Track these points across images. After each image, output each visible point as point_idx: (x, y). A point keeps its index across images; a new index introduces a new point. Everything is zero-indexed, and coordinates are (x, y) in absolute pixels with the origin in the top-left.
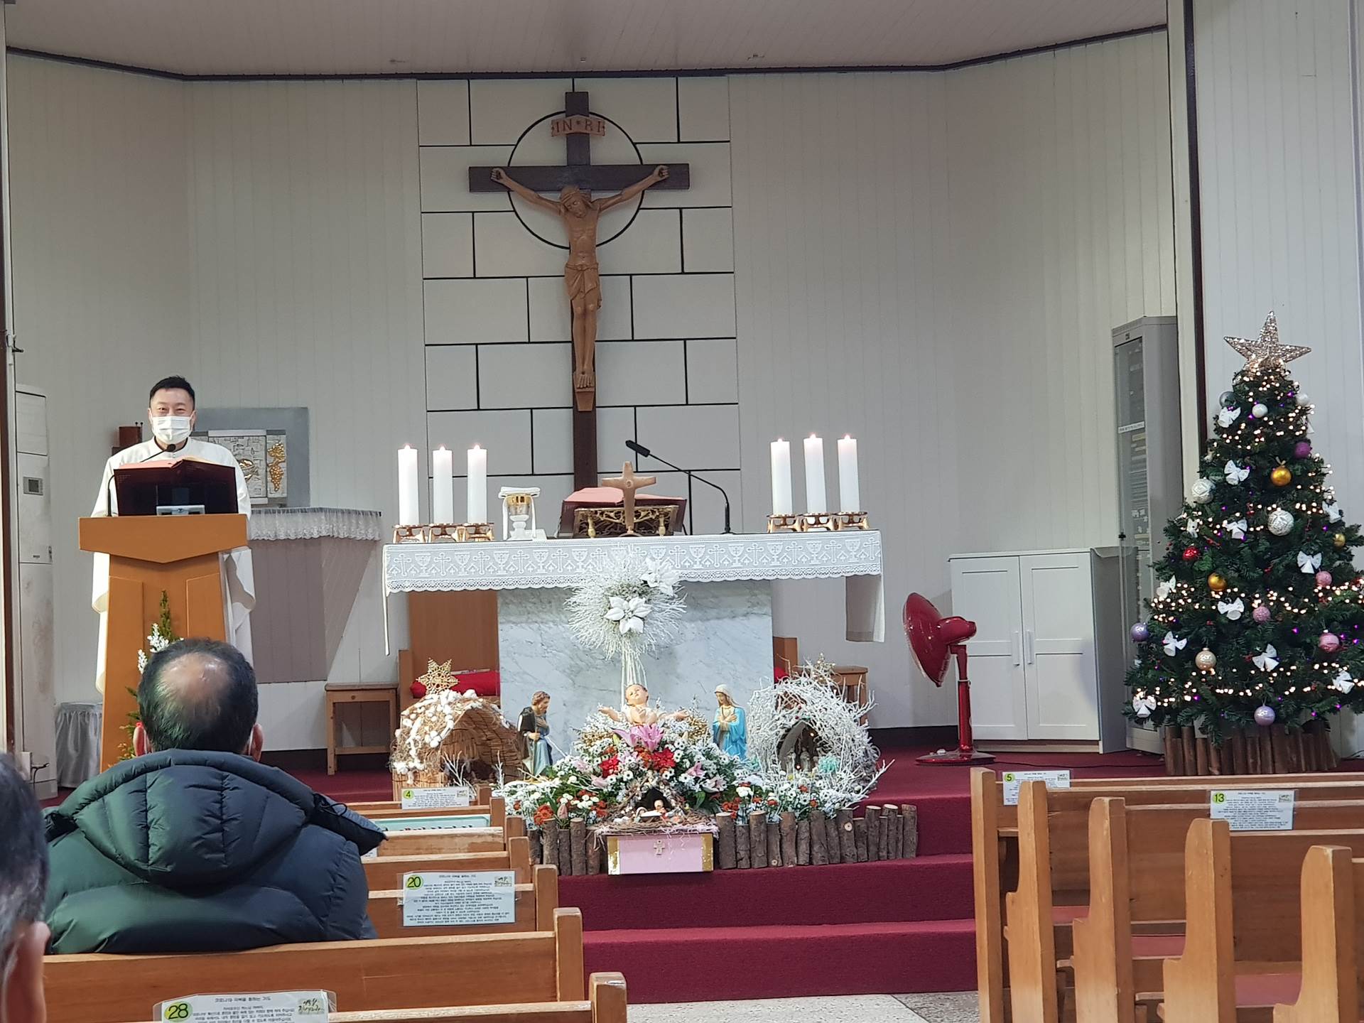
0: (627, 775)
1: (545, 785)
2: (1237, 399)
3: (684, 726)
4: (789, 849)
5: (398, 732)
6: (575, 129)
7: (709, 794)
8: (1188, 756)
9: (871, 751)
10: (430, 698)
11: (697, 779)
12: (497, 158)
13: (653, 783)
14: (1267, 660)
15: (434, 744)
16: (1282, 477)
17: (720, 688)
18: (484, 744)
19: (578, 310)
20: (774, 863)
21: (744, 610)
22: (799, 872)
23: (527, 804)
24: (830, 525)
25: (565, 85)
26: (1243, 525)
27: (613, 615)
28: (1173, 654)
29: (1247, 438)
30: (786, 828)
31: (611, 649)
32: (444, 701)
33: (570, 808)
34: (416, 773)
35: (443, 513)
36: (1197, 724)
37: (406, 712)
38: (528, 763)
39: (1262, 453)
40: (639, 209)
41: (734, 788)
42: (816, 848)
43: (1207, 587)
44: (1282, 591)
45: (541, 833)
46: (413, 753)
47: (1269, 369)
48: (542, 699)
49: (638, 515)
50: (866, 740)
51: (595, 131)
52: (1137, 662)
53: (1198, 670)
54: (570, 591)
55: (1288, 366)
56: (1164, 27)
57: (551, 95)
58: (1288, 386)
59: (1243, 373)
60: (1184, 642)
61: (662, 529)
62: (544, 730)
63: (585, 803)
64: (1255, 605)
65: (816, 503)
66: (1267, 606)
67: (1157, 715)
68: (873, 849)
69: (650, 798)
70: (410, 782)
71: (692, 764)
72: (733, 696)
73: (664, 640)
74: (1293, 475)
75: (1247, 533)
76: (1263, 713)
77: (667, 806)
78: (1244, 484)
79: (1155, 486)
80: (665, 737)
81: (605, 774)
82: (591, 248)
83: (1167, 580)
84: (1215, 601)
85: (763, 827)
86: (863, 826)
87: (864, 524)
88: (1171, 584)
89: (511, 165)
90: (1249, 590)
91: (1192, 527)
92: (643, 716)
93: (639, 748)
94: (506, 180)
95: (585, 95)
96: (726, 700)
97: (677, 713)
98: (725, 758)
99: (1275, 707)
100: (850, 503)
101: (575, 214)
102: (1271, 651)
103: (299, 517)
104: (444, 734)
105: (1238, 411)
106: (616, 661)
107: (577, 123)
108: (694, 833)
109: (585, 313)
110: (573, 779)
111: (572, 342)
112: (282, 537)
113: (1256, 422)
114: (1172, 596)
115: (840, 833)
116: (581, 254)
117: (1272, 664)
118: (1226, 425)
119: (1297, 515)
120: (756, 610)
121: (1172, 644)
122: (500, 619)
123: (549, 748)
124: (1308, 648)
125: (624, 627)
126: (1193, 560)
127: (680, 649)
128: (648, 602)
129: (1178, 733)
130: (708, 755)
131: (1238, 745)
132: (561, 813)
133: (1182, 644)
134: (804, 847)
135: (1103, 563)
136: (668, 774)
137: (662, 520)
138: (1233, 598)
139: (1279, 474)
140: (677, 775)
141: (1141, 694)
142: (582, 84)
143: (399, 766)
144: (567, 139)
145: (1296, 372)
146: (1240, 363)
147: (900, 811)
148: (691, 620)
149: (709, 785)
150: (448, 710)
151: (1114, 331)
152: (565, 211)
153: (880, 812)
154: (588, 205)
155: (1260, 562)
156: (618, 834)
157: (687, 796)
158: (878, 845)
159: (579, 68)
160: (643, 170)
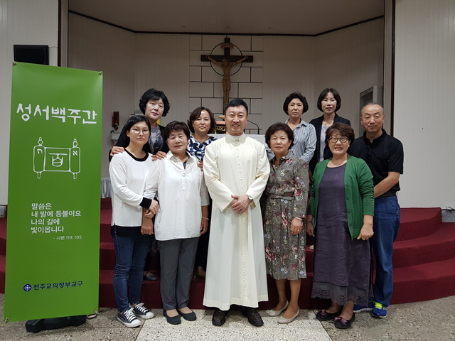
19: (225, 89)
25: (225, 36)
40: (241, 67)
51: (231, 47)
57: (221, 39)
82: (229, 75)
94: (210, 59)
95: (229, 39)
101: (225, 66)
107: (227, 45)
109: (226, 91)
111: (224, 98)
116: (226, 76)
142: (228, 36)
144: (225, 50)
152: (223, 66)
154: (229, 65)
159: (229, 32)
160: (242, 57)
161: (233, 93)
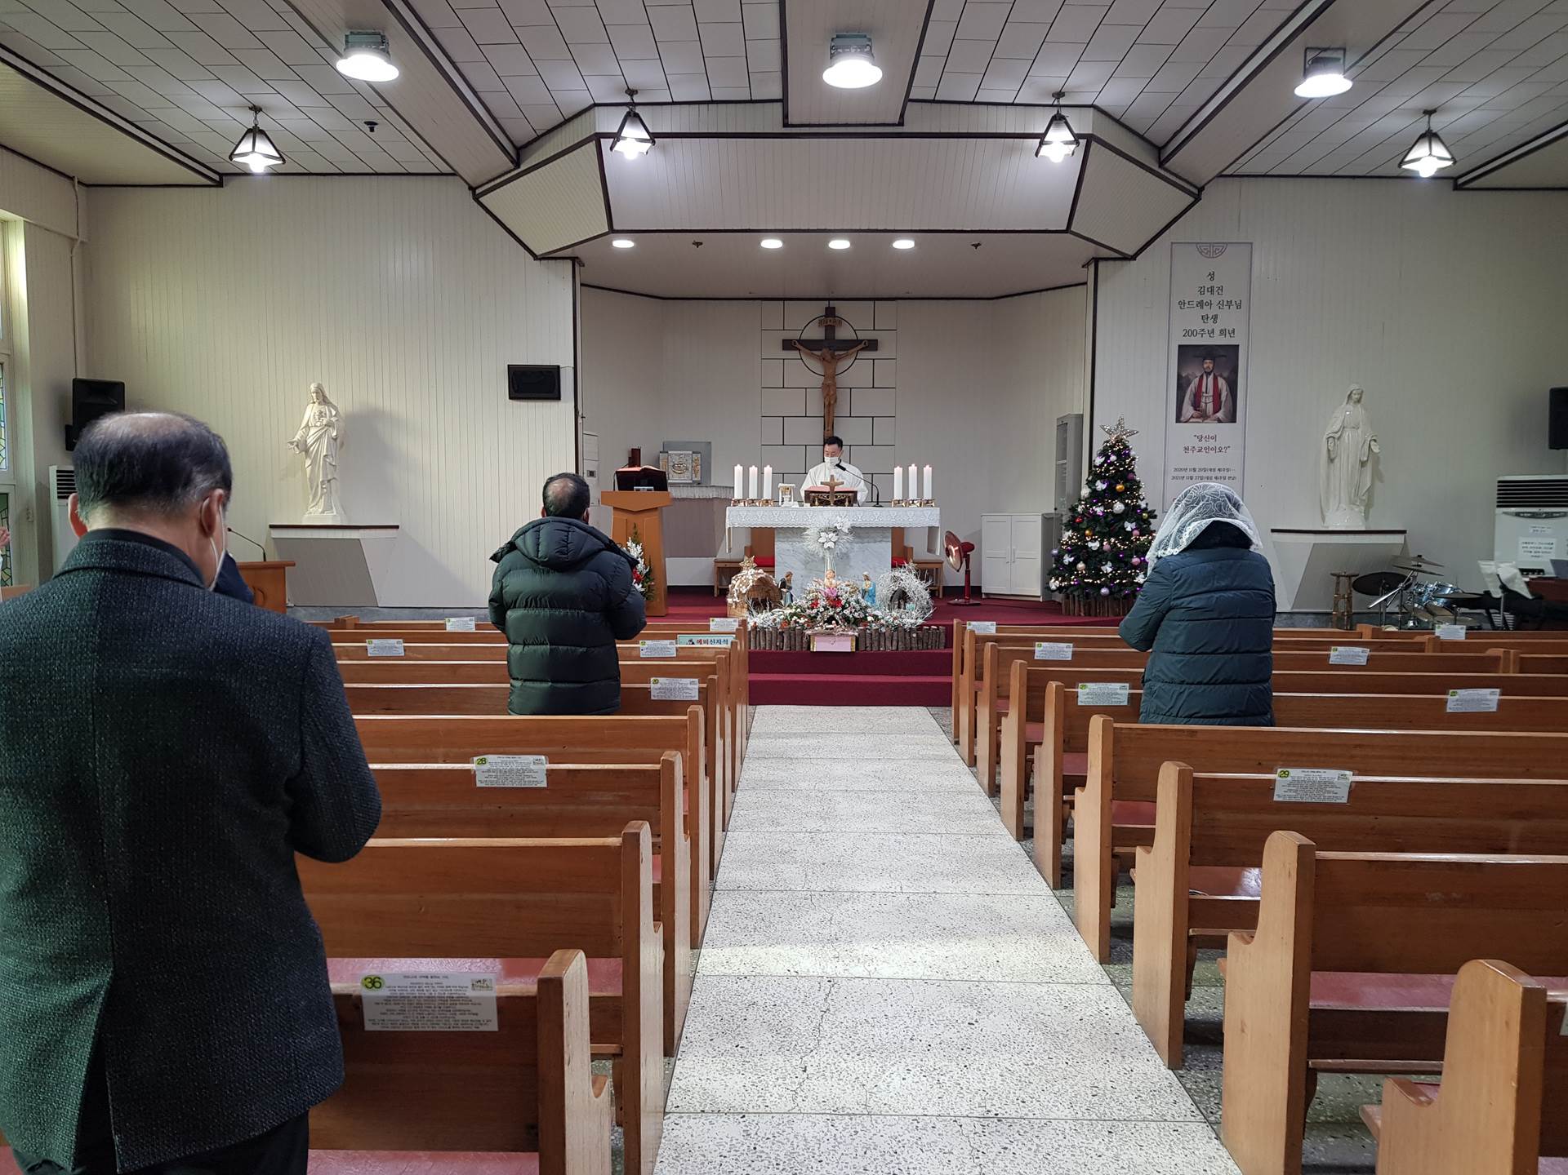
0: (822, 609)
1: (788, 611)
2: (1104, 453)
3: (849, 589)
4: (888, 644)
5: (730, 586)
6: (829, 323)
7: (856, 619)
8: (1071, 607)
9: (930, 602)
10: (744, 572)
11: (851, 612)
12: (795, 335)
13: (831, 613)
14: (1108, 568)
15: (744, 592)
16: (1121, 489)
17: (865, 573)
18: (767, 592)
19: (827, 403)
20: (881, 649)
21: (880, 539)
22: (892, 654)
23: (778, 620)
24: (918, 504)
25: (826, 304)
26: (1102, 509)
27: (821, 540)
28: (1067, 564)
29: (1107, 470)
30: (887, 634)
31: (821, 555)
32: (749, 574)
33: (796, 622)
34: (736, 603)
35: (753, 495)
36: (1076, 594)
37: (734, 578)
38: (782, 602)
39: (1113, 477)
40: (856, 359)
41: (866, 616)
42: (900, 643)
43: (1085, 535)
44: (1117, 539)
45: (783, 632)
46: (735, 595)
47: (1119, 441)
48: (789, 575)
49: (836, 497)
50: (928, 597)
52: (1054, 565)
53: (1078, 571)
54: (805, 529)
55: (1128, 439)
56: (1085, 283)
57: (819, 308)
58: (1126, 447)
59: (1107, 442)
60: (1073, 558)
61: (847, 503)
62: (790, 588)
63: (802, 621)
64: (1105, 543)
65: (913, 495)
66: (1110, 544)
67: (1060, 589)
68: (925, 645)
69: (830, 620)
70: (734, 607)
71: (849, 606)
72: (871, 577)
73: (844, 551)
74: (1126, 488)
75: (1103, 512)
76: (1104, 591)
77: (837, 623)
78: (1104, 491)
79: (1069, 488)
80: (839, 594)
81: (813, 608)
82: (834, 376)
83: (1068, 531)
84: (1087, 542)
85: (877, 634)
86: (921, 636)
87: (933, 504)
88: (1070, 533)
90: (1103, 536)
91: (1080, 509)
92: (831, 584)
93: (828, 598)
94: (798, 346)
95: (834, 308)
96: (867, 578)
97: (847, 583)
98: (864, 603)
99: (1109, 588)
100: (927, 495)
101: (827, 361)
102: (1110, 564)
103: (704, 489)
104: (748, 588)
105: (1104, 459)
106: (823, 558)
108: (847, 635)
109: (829, 404)
110: (799, 610)
111: (824, 417)
112: (697, 497)
113: (1112, 464)
114: (1070, 538)
115: (911, 638)
116: (829, 378)
117: (1110, 570)
118: (1098, 465)
119: (1126, 505)
120: (884, 539)
121: (1067, 559)
122: (776, 540)
123: (792, 596)
124: (1126, 564)
125: (826, 546)
126: (1080, 522)
127: (851, 555)
128: (837, 535)
129: (1068, 597)
130: (857, 602)
131: (1093, 604)
132: (792, 624)
133: (1072, 559)
134: (895, 643)
135: (1047, 520)
136: (838, 610)
137: (847, 499)
138: (1095, 540)
139: (1119, 487)
140: (843, 610)
141: (1053, 580)
142: (832, 304)
143: (730, 600)
144: (826, 330)
145: (1131, 442)
146: (1107, 437)
147: (938, 629)
148: (857, 543)
149: (856, 615)
150: (751, 577)
151: (1058, 419)
152: (823, 359)
153: (929, 629)
154: (833, 357)
155: (1108, 525)
156: (815, 634)
157: (846, 619)
158: (927, 643)
159: (831, 296)
160: (858, 342)
161: (842, 408)
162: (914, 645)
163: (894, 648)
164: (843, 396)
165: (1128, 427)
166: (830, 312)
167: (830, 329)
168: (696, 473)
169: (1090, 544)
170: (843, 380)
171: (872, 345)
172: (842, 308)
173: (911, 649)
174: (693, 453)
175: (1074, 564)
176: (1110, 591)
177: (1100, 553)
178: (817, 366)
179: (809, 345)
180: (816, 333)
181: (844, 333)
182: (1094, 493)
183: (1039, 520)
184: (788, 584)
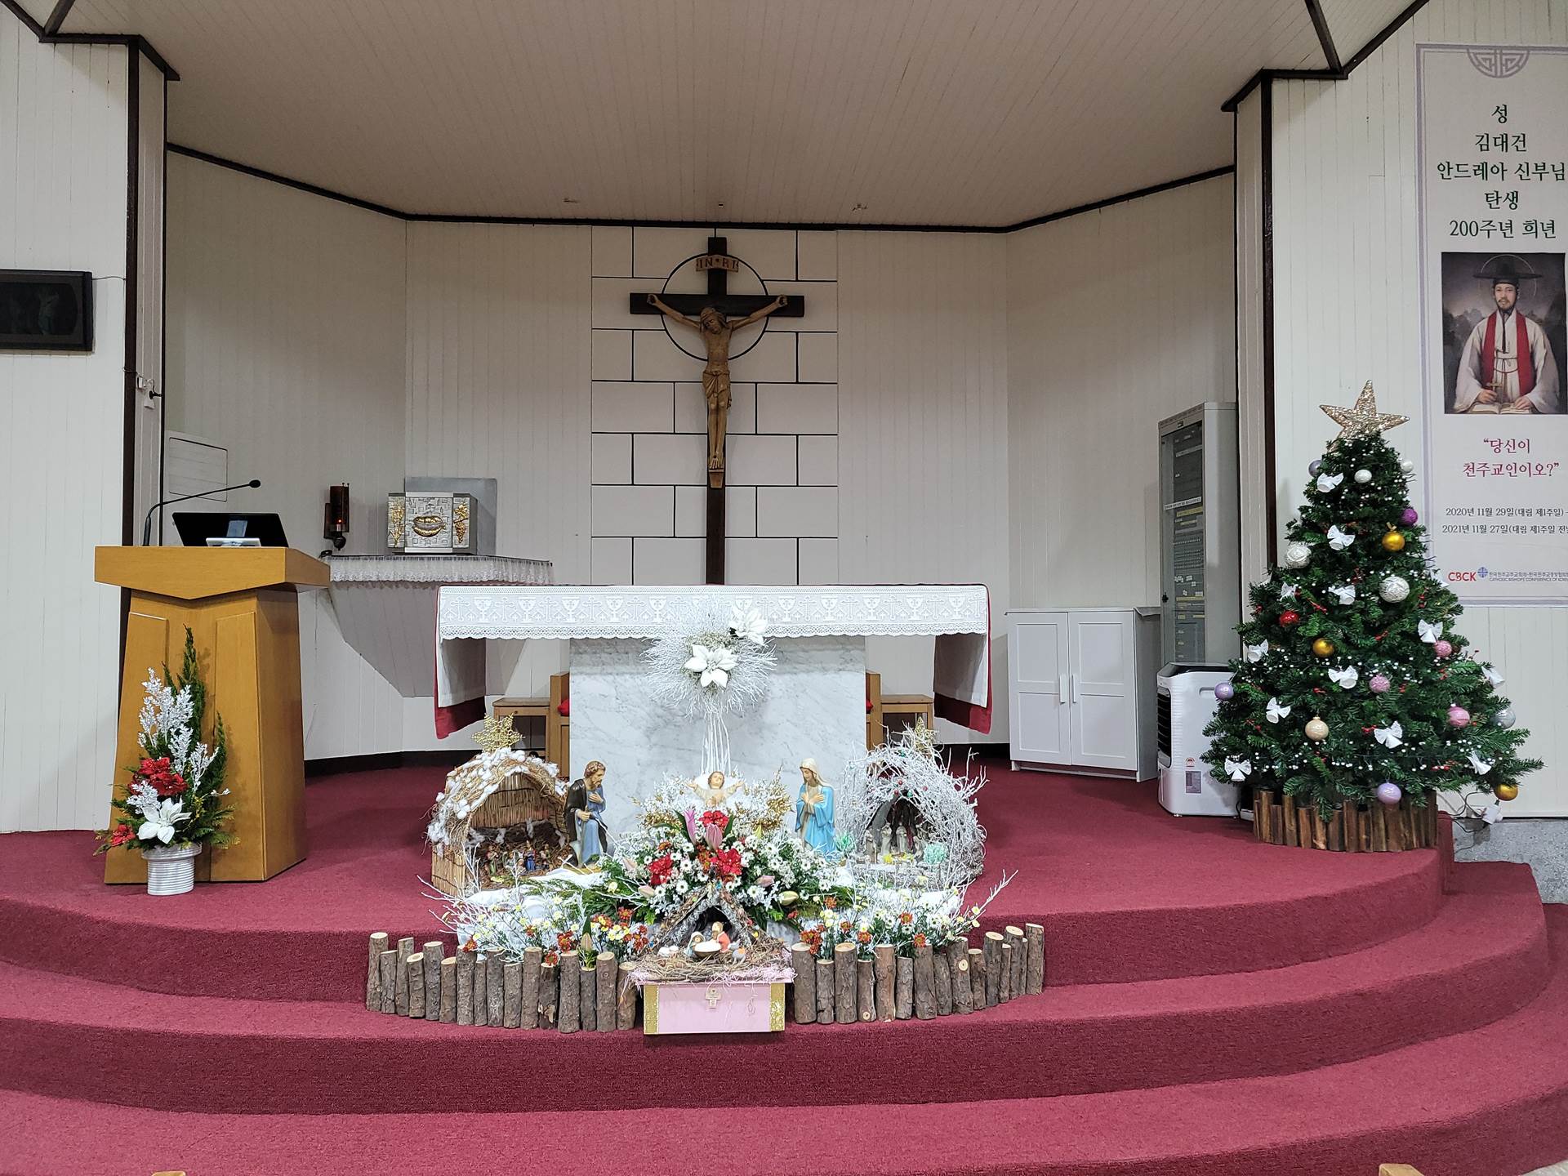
0: (682, 886)
3: (760, 811)
4: (887, 998)
5: (440, 796)
6: (715, 265)
11: (769, 890)
12: (654, 287)
14: (1391, 735)
16: (1395, 543)
17: (809, 763)
19: (713, 408)
20: (866, 1016)
22: (898, 1030)
25: (710, 232)
26: (1352, 591)
27: (693, 667)
29: (1353, 503)
30: (882, 965)
37: (453, 773)
38: (577, 847)
39: (1368, 518)
40: (764, 331)
42: (921, 996)
43: (1312, 654)
44: (1403, 661)
45: (560, 973)
47: (1367, 437)
48: (598, 769)
50: (975, 822)
51: (731, 267)
53: (1310, 740)
54: (647, 642)
55: (1390, 435)
56: (1230, 169)
57: (697, 241)
58: (1389, 450)
59: (1338, 441)
62: (599, 807)
68: (993, 990)
70: (438, 856)
71: (764, 870)
72: (818, 771)
73: (752, 692)
75: (1356, 599)
76: (1388, 790)
78: (1349, 549)
82: (725, 360)
83: (1258, 643)
84: (1324, 668)
85: (853, 968)
86: (980, 963)
88: (1264, 647)
89: (665, 293)
90: (1365, 656)
91: (1288, 592)
94: (659, 306)
95: (724, 240)
96: (811, 777)
99: (1401, 785)
101: (712, 331)
102: (1394, 724)
105: (1340, 477)
106: (697, 716)
107: (717, 262)
109: (718, 409)
111: (708, 434)
113: (1360, 488)
115: (953, 973)
116: (716, 363)
117: (1397, 739)
119: (1411, 582)
121: (1275, 711)
123: (601, 829)
125: (705, 680)
126: (1293, 623)
128: (735, 653)
130: (787, 851)
134: (905, 994)
136: (731, 885)
138: (1345, 665)
139: (1392, 539)
140: (744, 887)
142: (721, 233)
144: (709, 274)
146: (1335, 431)
147: (1025, 935)
148: (780, 676)
150: (493, 776)
151: (1161, 422)
152: (705, 329)
153: (1001, 939)
154: (723, 325)
156: (659, 977)
158: (999, 986)
160: (767, 300)
161: (739, 418)
162: (965, 996)
163: (904, 1011)
164: (741, 397)
165: (1383, 407)
166: (717, 246)
167: (717, 279)
168: (460, 534)
169: (1334, 675)
170: (739, 370)
171: (794, 307)
172: (739, 242)
173: (955, 1008)
174: (456, 495)
175: (1296, 722)
176: (1404, 792)
177: (1363, 697)
178: (693, 341)
179: (683, 305)
180: (693, 283)
181: (741, 284)
182: (1323, 555)
183: (1129, 621)
184: (592, 796)
